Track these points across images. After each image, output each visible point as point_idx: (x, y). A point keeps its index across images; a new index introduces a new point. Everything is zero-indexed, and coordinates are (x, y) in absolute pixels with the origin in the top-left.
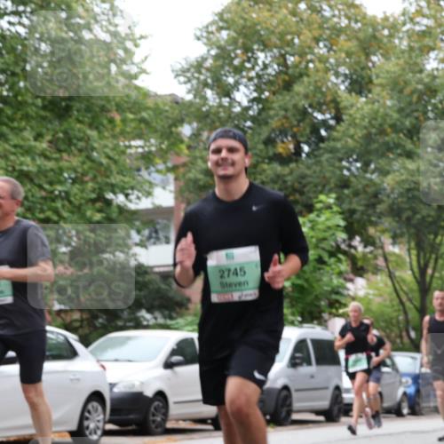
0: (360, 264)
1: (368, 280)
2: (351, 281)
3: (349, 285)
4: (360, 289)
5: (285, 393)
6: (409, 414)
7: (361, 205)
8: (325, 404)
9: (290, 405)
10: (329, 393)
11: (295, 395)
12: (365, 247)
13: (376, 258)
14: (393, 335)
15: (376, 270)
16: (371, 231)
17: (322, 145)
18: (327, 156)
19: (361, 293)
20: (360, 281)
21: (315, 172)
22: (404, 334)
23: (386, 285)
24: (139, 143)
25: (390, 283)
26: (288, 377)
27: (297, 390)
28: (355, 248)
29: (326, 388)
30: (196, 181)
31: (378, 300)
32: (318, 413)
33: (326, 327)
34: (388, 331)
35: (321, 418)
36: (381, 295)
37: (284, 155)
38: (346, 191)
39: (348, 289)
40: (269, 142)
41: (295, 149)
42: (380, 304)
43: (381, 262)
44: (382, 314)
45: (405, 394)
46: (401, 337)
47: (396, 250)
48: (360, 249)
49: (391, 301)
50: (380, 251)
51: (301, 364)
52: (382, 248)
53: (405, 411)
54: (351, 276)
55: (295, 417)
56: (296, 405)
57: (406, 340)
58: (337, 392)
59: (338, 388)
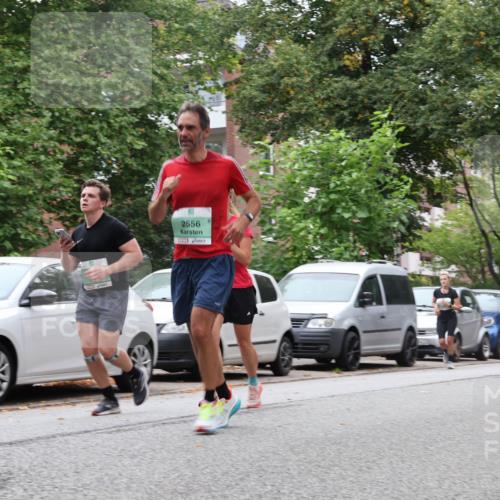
0: (437, 191)
1: (446, 209)
2: (427, 210)
3: (425, 215)
4: (437, 220)
5: (352, 334)
6: (491, 357)
7: (439, 124)
8: (397, 346)
9: (358, 347)
10: (401, 335)
11: (363, 337)
12: (443, 172)
13: (455, 184)
14: (474, 270)
15: (456, 198)
16: (451, 153)
17: (394, 56)
18: (400, 68)
19: (438, 224)
20: (437, 211)
21: (386, 87)
22: (486, 269)
23: (467, 214)
24: (185, 56)
25: (471, 213)
26: (356, 317)
27: (365, 332)
28: (432, 173)
29: (399, 329)
30: (251, 99)
31: (457, 231)
32: (389, 356)
33: (398, 263)
34: (468, 266)
35: (393, 362)
36: (461, 227)
37: (352, 68)
38: (422, 108)
39: (424, 220)
40: (334, 54)
41: (363, 61)
42: (459, 235)
43: (461, 188)
44: (462, 247)
45: (486, 334)
46: (483, 272)
47: (479, 175)
48: (438, 174)
49: (472, 232)
50: (460, 177)
51: (370, 303)
52: (463, 173)
53: (487, 354)
54: (427, 205)
55: (363, 360)
56: (364, 348)
57: (488, 276)
58: (410, 333)
59: (411, 329)
